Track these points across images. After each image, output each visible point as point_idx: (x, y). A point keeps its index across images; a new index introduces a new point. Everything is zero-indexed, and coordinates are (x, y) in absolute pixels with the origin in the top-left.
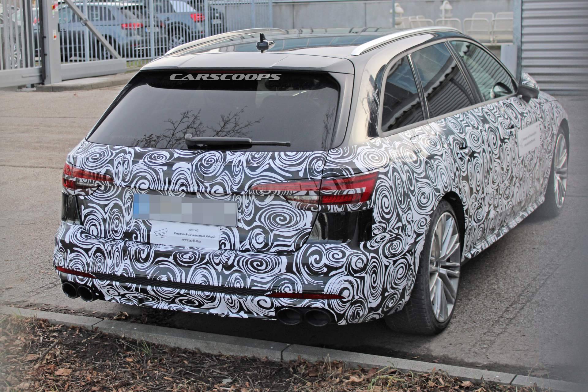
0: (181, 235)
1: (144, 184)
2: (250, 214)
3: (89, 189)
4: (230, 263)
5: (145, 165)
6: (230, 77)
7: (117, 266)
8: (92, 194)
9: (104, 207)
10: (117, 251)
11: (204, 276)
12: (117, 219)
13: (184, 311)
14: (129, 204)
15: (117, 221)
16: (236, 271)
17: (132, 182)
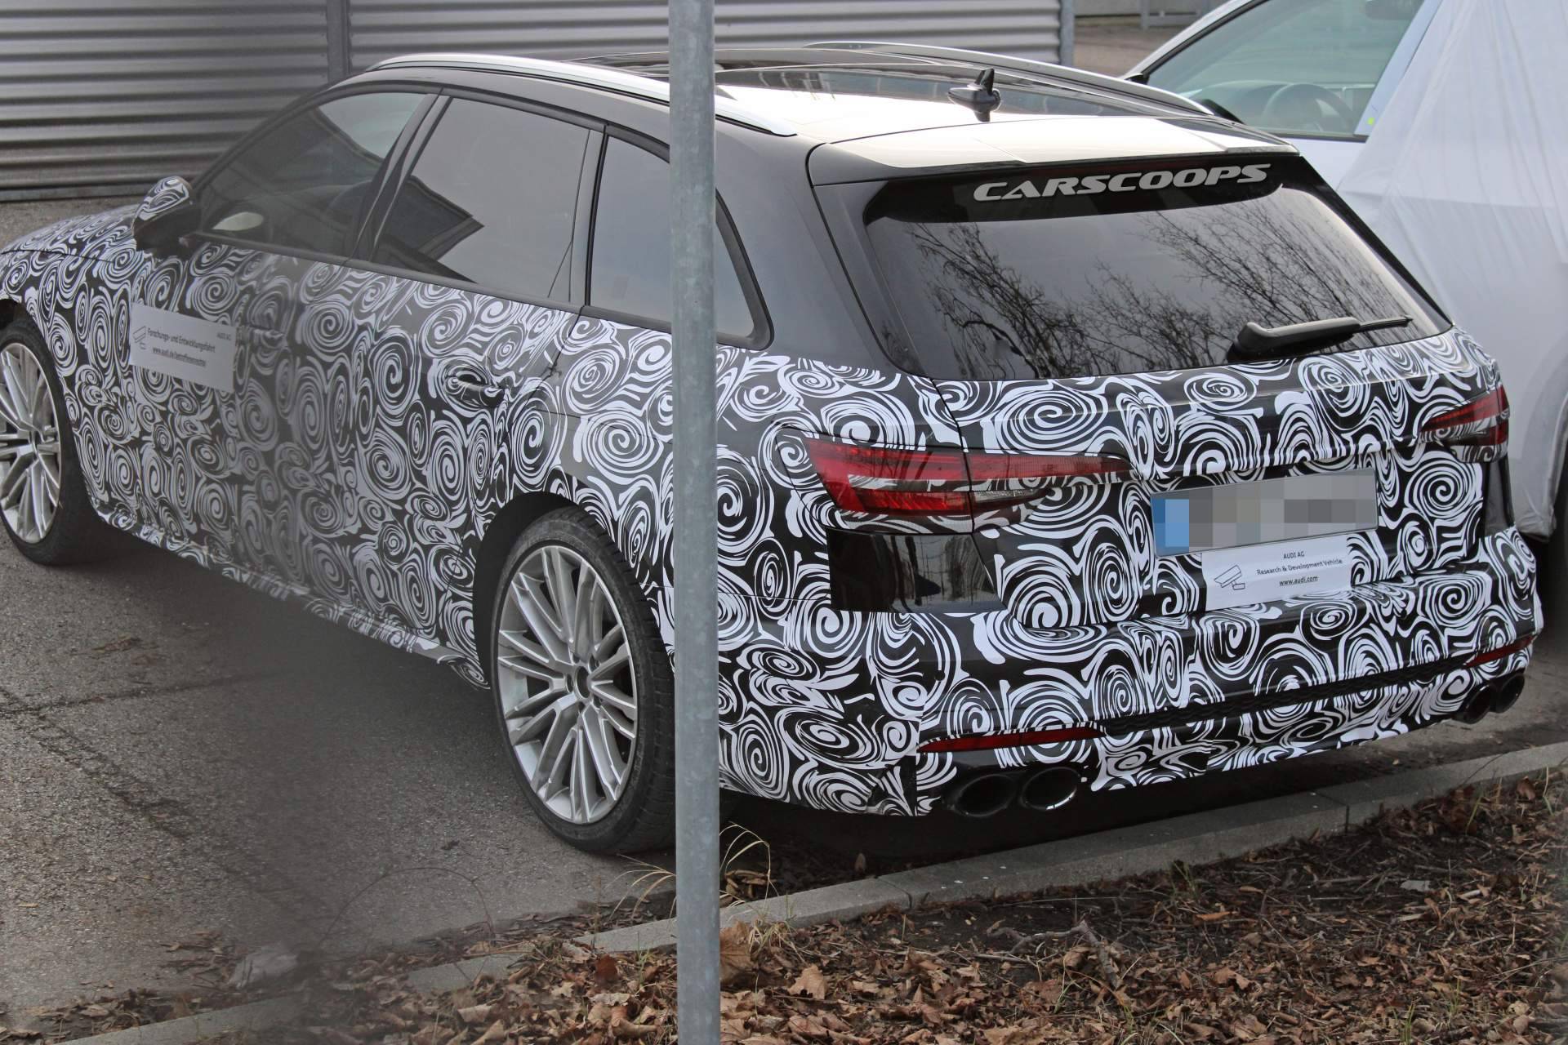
0: (1274, 575)
1: (1212, 459)
2: (1394, 493)
3: (1022, 506)
4: (1409, 610)
5: (1208, 414)
6: (1135, 181)
7: (1173, 685)
8: (1027, 520)
9: (1067, 545)
10: (1169, 646)
11: (1369, 654)
12: (1112, 568)
13: (1293, 756)
14: (1137, 523)
15: (1113, 575)
16: (1422, 625)
17: (1182, 461)
